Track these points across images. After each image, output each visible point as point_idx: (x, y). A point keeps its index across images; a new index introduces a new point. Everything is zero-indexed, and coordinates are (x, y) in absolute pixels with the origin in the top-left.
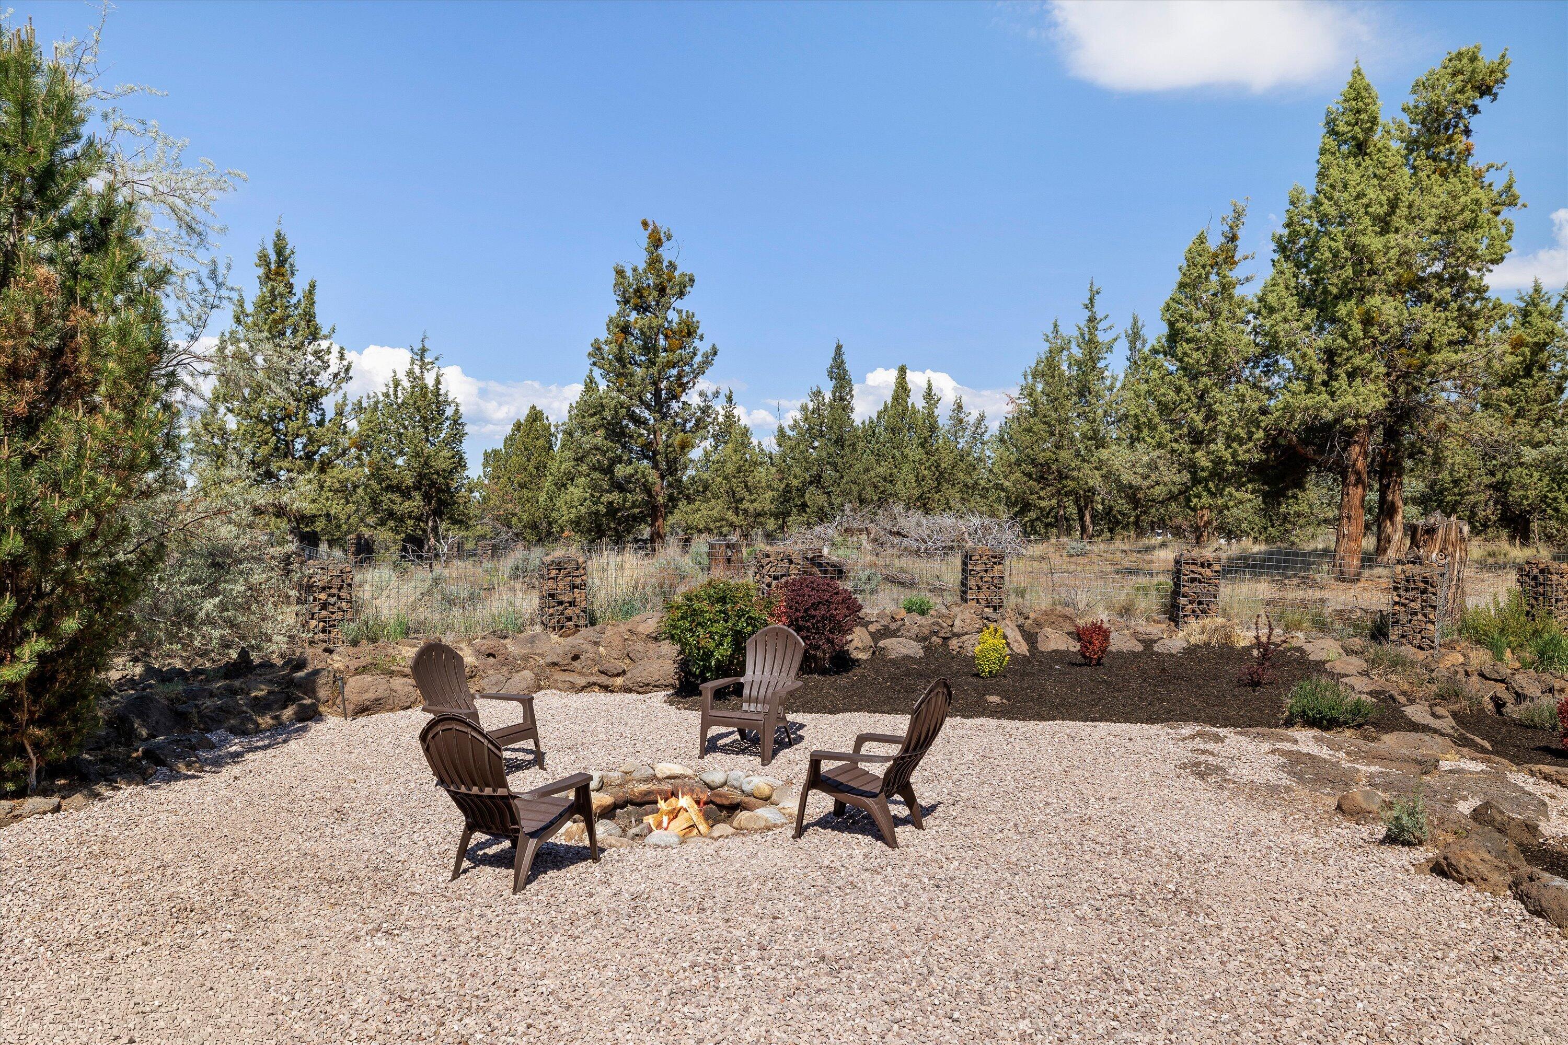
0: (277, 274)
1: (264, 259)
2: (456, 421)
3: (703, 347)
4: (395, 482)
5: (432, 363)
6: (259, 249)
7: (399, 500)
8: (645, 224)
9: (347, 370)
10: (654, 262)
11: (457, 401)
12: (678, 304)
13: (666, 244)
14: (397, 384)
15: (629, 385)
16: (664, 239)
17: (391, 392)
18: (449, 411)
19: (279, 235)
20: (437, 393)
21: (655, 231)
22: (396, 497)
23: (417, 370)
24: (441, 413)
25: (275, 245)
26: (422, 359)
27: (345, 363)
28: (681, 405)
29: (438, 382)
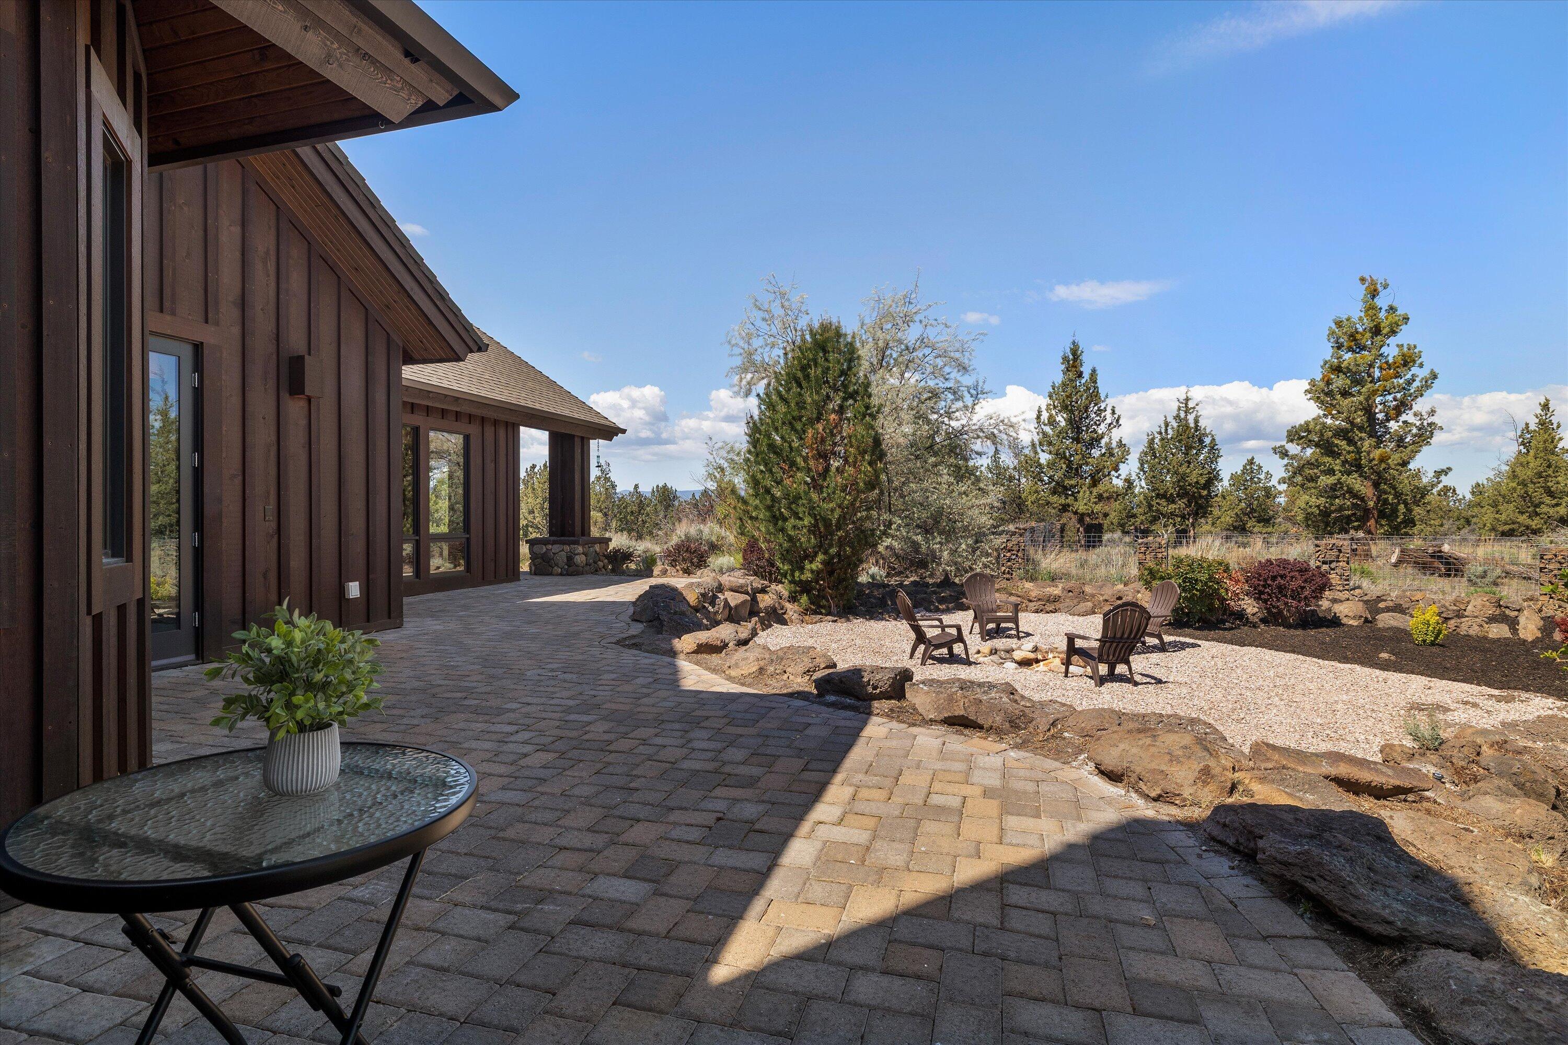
0: (1073, 366)
1: (1065, 359)
2: (1213, 447)
3: (1422, 373)
4: (1162, 492)
5: (1194, 408)
6: (1062, 354)
7: (1165, 504)
8: (1363, 280)
9: (1118, 421)
10: (1371, 310)
11: (1213, 433)
12: (1392, 341)
13: (1383, 293)
14: (1167, 425)
15: (1339, 412)
16: (1380, 288)
17: (1163, 431)
18: (1207, 440)
19: (1074, 343)
20: (1197, 428)
21: (1373, 283)
22: (1163, 502)
23: (1182, 415)
24: (1201, 441)
25: (1071, 349)
26: (1186, 406)
27: (1116, 416)
28: (1400, 423)
29: (1196, 421)
